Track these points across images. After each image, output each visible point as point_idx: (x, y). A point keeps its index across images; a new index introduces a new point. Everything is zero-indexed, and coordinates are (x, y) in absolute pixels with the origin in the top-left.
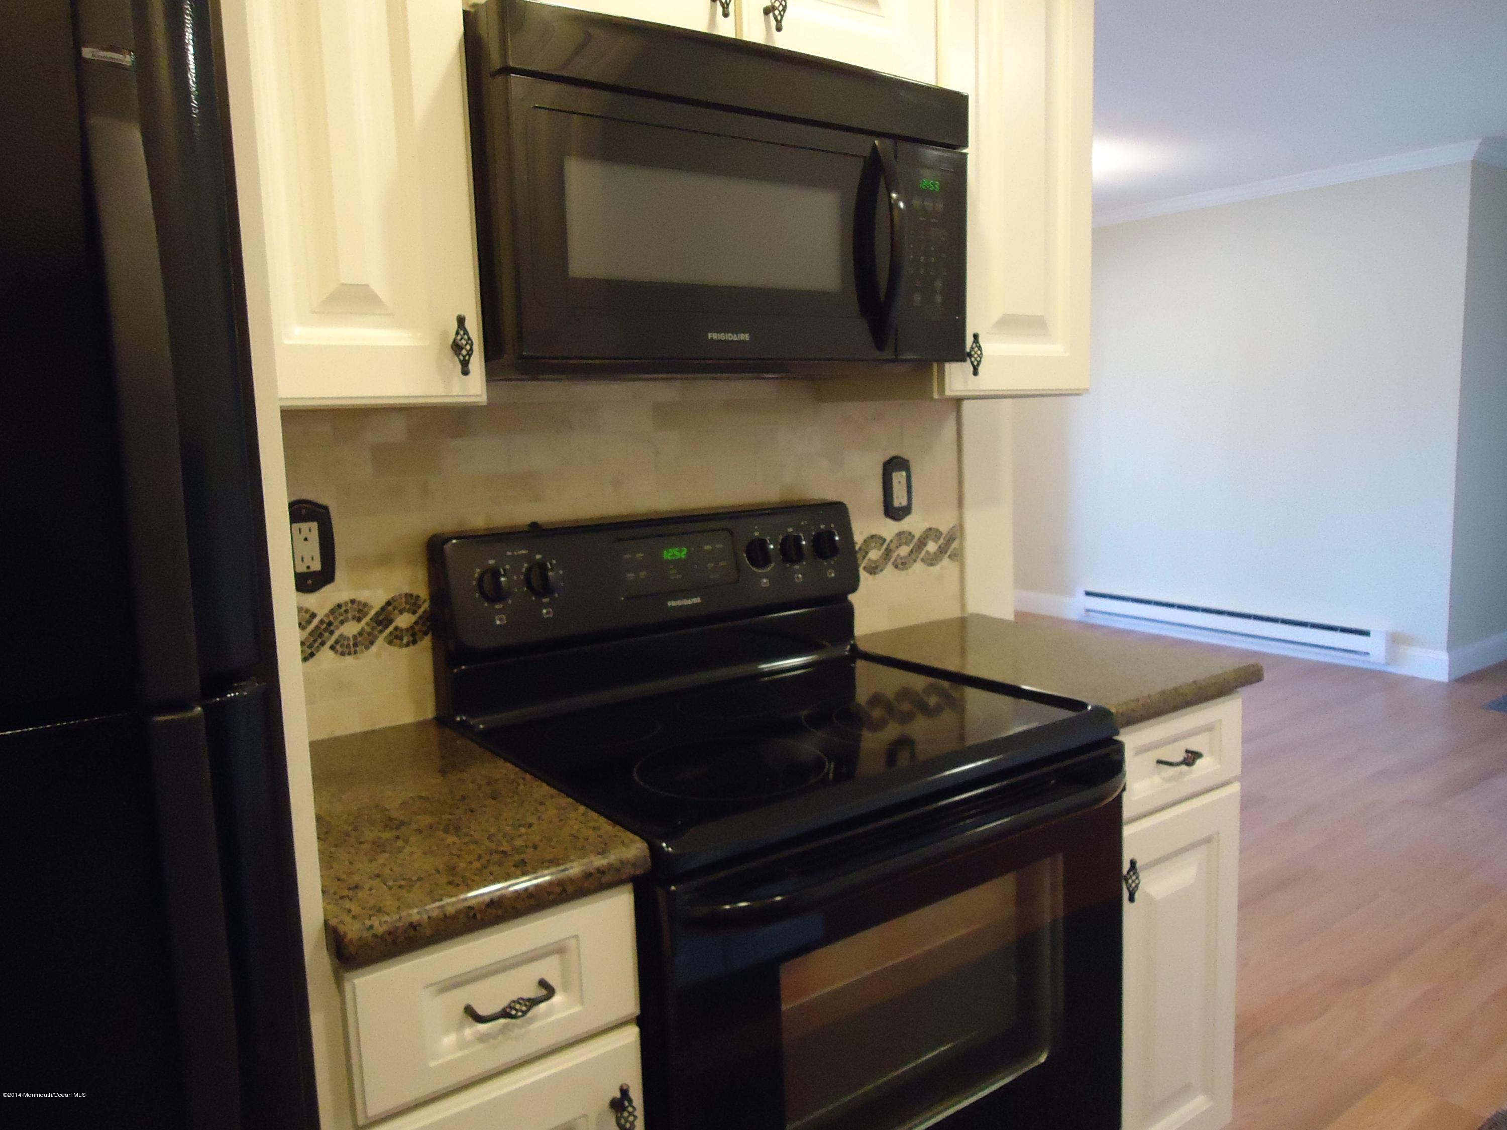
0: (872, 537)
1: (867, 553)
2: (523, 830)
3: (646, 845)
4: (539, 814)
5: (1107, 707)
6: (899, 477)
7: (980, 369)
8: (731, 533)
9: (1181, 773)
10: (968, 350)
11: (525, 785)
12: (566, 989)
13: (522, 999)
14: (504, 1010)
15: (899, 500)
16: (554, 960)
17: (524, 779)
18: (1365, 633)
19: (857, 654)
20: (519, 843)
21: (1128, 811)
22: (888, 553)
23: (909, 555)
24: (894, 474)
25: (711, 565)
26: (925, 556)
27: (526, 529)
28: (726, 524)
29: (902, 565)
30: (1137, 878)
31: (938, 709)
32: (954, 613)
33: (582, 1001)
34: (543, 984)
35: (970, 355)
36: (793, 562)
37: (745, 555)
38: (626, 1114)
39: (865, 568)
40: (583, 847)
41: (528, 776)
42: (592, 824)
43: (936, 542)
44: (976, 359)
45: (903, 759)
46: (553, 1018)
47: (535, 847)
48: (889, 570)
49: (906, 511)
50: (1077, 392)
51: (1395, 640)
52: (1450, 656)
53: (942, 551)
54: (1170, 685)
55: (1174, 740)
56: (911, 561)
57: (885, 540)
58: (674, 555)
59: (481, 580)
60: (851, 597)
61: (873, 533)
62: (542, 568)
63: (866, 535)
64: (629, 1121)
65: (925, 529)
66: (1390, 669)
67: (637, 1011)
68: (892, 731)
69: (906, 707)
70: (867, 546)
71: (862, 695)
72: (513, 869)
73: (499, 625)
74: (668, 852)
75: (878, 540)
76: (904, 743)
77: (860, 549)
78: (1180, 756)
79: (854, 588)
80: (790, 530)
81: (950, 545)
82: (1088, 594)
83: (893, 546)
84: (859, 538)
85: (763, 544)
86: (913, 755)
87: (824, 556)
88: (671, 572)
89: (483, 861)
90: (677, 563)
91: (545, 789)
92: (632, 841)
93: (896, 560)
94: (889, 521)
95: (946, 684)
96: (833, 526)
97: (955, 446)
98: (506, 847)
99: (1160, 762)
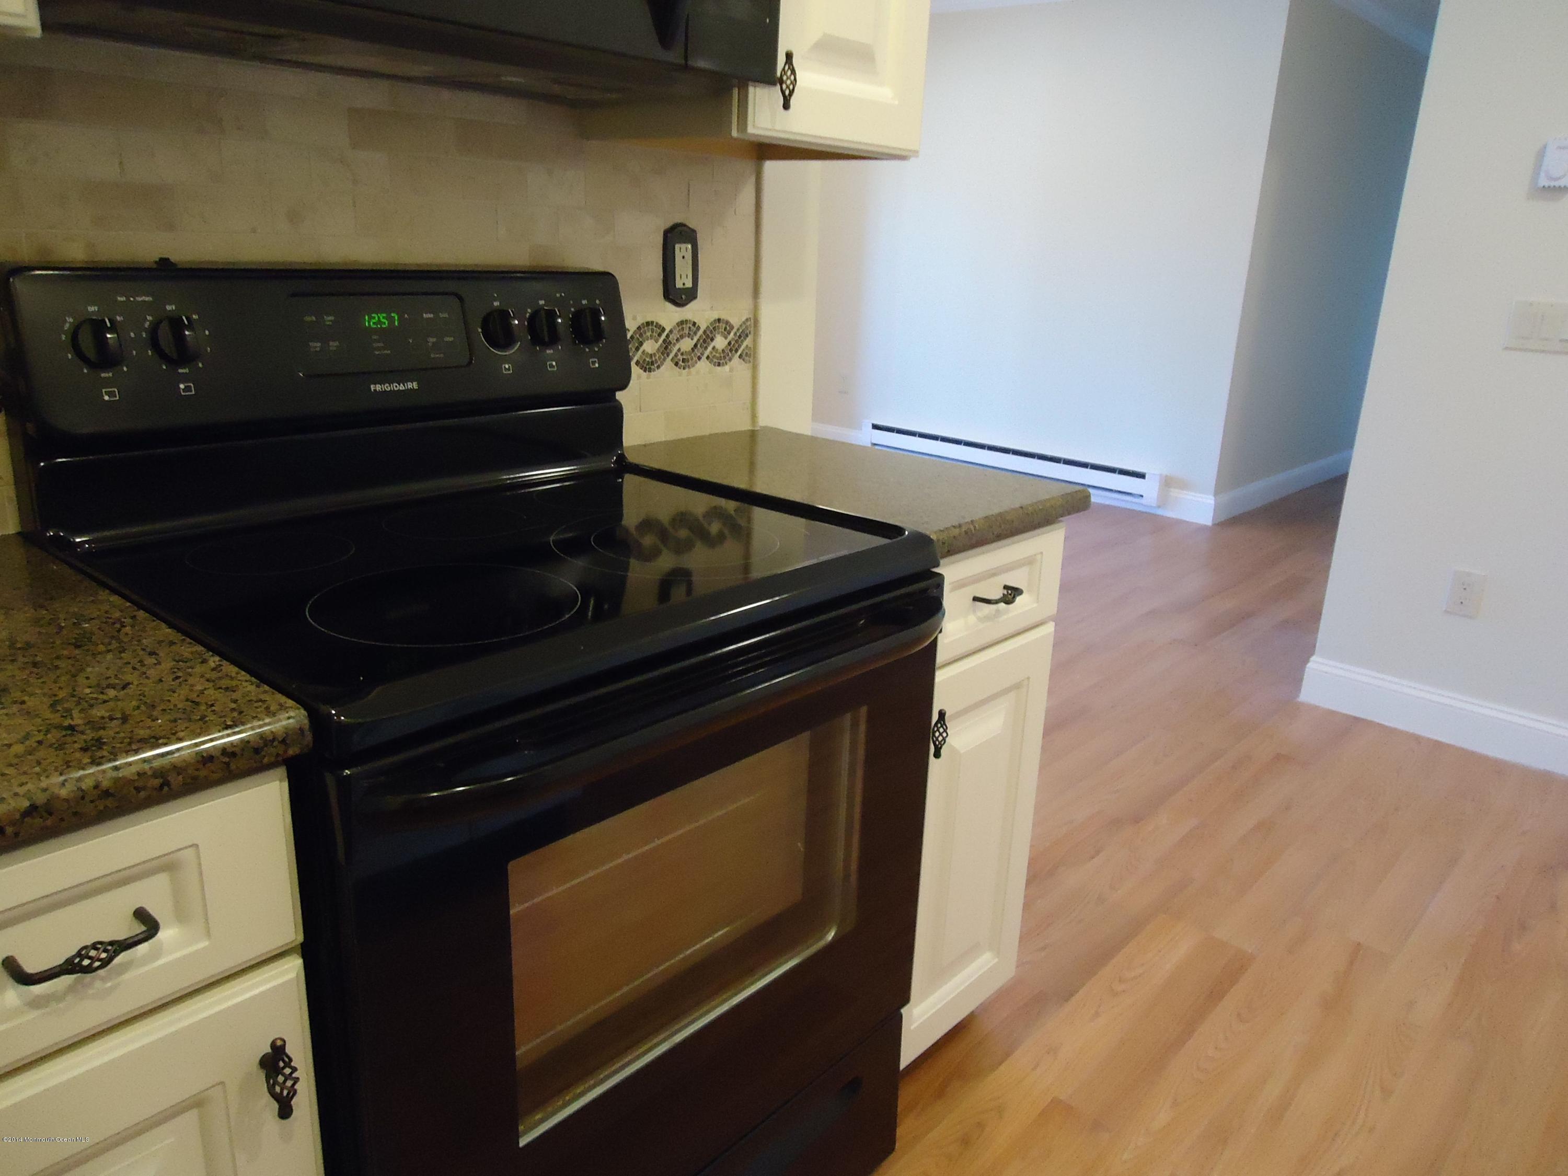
0: (648, 324)
1: (641, 344)
2: (112, 693)
3: (303, 712)
4: (144, 669)
5: (928, 533)
6: (683, 251)
7: (793, 101)
8: (461, 299)
9: (998, 611)
10: (779, 74)
11: (133, 626)
12: (181, 916)
13: (101, 943)
14: (69, 961)
15: (683, 280)
16: (161, 881)
17: (134, 617)
18: (1142, 476)
19: (625, 467)
20: (99, 712)
21: (941, 656)
22: (667, 345)
23: (693, 349)
24: (677, 246)
25: (432, 340)
26: (711, 353)
27: (155, 266)
28: (451, 286)
29: (683, 362)
30: (945, 731)
31: (721, 537)
32: (744, 425)
33: (208, 934)
34: (141, 915)
35: (781, 82)
36: (546, 345)
37: (480, 330)
38: (281, 1079)
39: (637, 363)
40: (202, 718)
41: (141, 614)
42: (225, 683)
43: (726, 338)
44: (788, 87)
45: (678, 594)
46: (160, 962)
47: (125, 719)
48: (667, 368)
49: (690, 295)
50: (903, 153)
51: (1168, 483)
52: (1215, 500)
53: (732, 348)
54: (996, 510)
55: (993, 574)
56: (695, 359)
57: (663, 330)
58: (379, 322)
59: (75, 335)
60: (619, 395)
61: (649, 319)
62: (176, 324)
63: (640, 321)
64: (287, 1086)
65: (712, 320)
66: (1160, 512)
67: (300, 938)
68: (666, 562)
69: (683, 533)
70: (641, 335)
71: (631, 517)
72: (78, 755)
73: (107, 401)
74: (340, 722)
75: (655, 328)
76: (680, 576)
77: (632, 337)
78: (998, 593)
79: (623, 385)
80: (542, 302)
81: (742, 342)
82: (875, 427)
83: (673, 338)
84: (631, 325)
85: (503, 315)
86: (689, 592)
87: (586, 341)
88: (375, 345)
89: (31, 742)
90: (382, 332)
91: (166, 631)
92: (282, 707)
93: (676, 355)
94: (669, 306)
95: (730, 505)
96: (597, 302)
97: (752, 219)
98: (77, 719)
99: (976, 599)
